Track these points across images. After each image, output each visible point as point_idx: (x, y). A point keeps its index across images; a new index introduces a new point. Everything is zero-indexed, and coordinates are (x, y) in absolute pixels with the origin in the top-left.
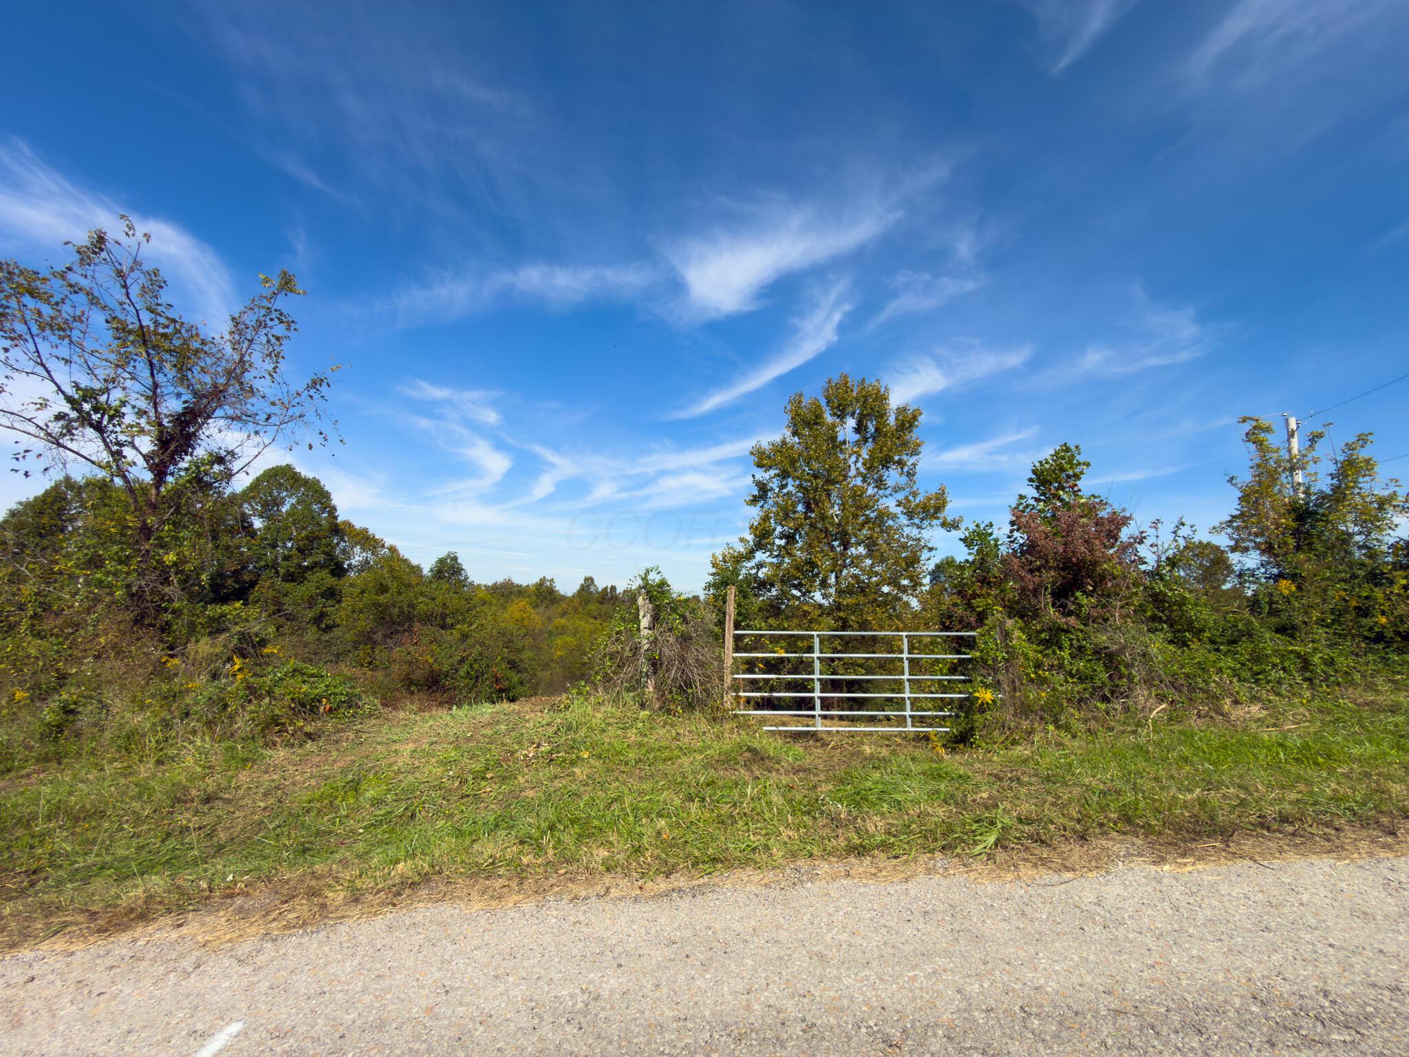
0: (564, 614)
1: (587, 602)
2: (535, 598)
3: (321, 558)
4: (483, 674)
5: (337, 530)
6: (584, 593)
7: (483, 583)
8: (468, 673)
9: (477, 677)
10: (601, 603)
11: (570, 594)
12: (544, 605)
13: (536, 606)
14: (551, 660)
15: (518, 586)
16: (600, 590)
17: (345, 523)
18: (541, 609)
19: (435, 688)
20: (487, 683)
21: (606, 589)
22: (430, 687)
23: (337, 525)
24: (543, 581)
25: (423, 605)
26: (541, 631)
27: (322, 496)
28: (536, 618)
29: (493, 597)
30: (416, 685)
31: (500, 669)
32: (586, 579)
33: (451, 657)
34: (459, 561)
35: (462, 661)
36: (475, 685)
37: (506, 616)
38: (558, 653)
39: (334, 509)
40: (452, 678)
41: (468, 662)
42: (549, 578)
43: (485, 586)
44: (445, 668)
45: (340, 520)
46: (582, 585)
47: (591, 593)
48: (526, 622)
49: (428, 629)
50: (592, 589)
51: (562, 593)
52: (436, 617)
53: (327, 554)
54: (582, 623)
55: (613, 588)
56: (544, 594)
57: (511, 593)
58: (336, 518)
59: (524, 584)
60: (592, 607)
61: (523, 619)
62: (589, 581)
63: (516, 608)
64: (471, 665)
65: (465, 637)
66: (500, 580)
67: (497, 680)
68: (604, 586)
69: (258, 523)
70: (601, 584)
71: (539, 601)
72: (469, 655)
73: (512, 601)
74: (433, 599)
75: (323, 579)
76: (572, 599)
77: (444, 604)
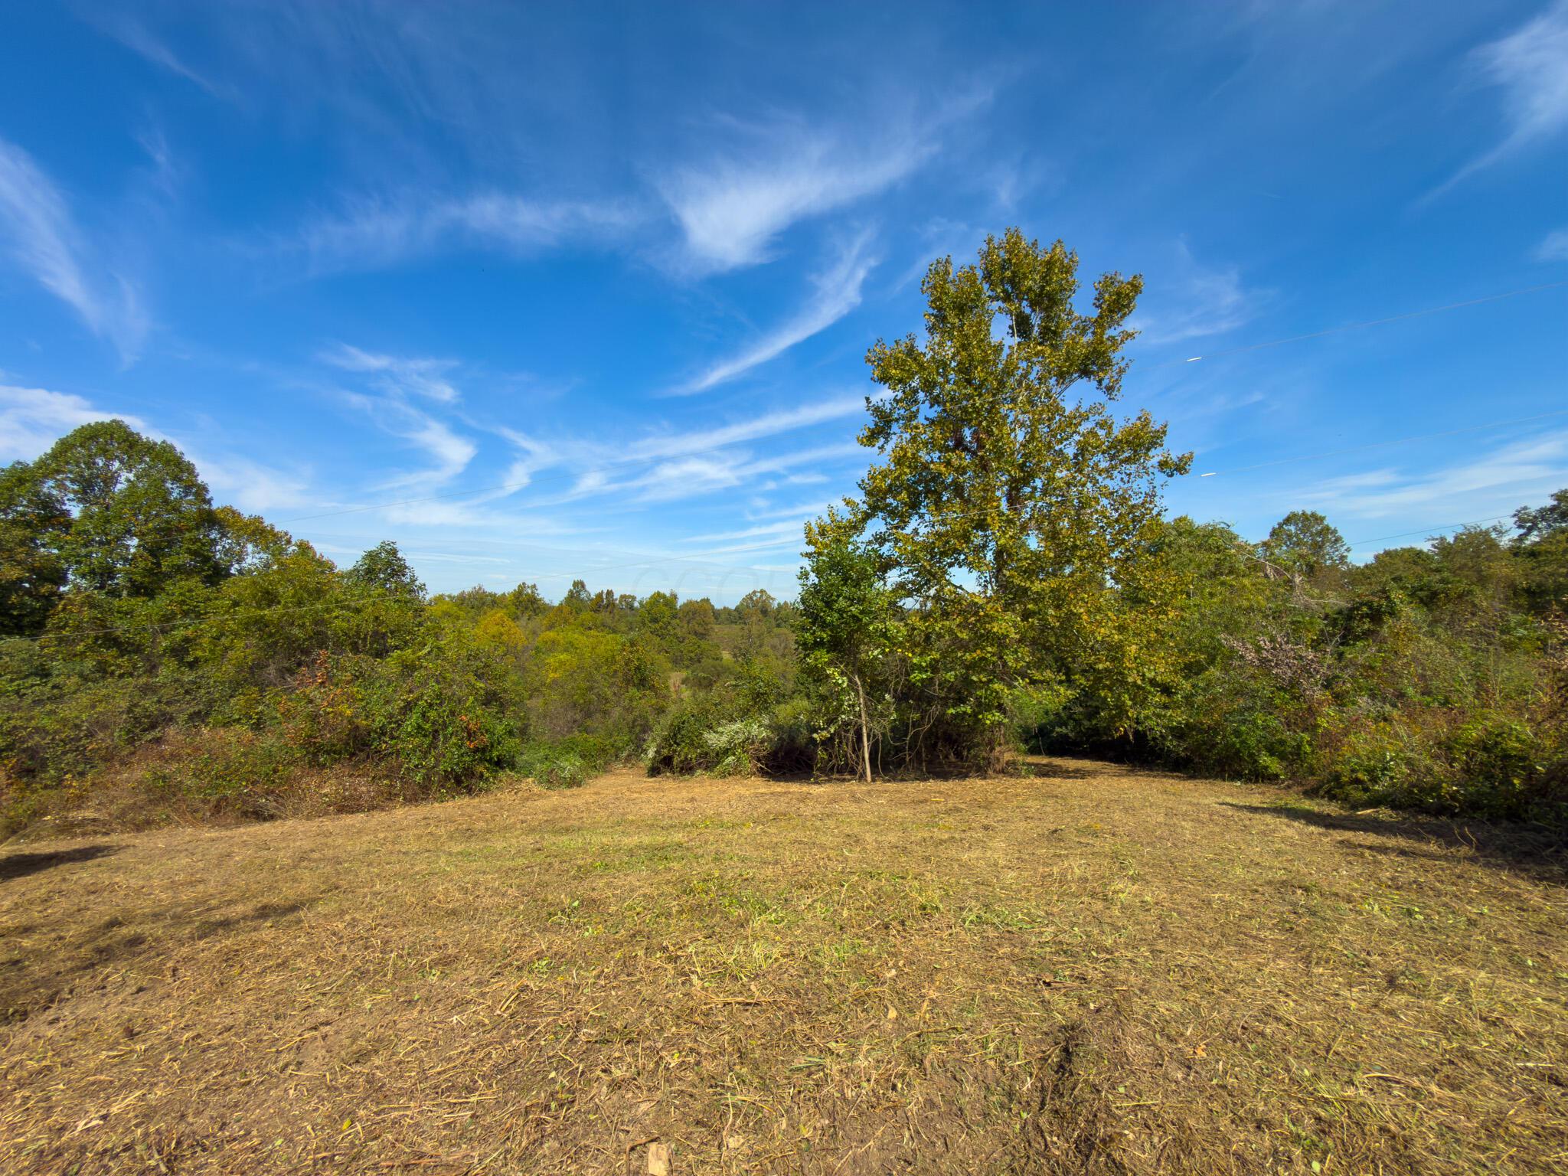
0: (551, 627)
1: (579, 611)
2: (513, 609)
3: (185, 559)
4: (445, 726)
5: (210, 519)
6: (574, 601)
7: (447, 593)
8: (419, 727)
9: (436, 731)
10: (596, 611)
11: (556, 603)
12: (526, 617)
13: (516, 618)
14: (543, 684)
15: (490, 595)
16: (593, 596)
17: (224, 510)
18: (523, 621)
19: (362, 755)
20: (454, 740)
21: (600, 595)
22: (353, 755)
23: (210, 513)
24: (522, 587)
25: (339, 623)
26: (526, 649)
27: (180, 469)
28: (519, 632)
29: (460, 609)
30: (328, 753)
31: (474, 715)
32: (576, 584)
33: (387, 702)
34: (400, 555)
35: (408, 707)
36: (433, 745)
37: (479, 631)
38: (552, 675)
39: (203, 489)
40: (392, 738)
41: (417, 710)
42: (529, 583)
43: (449, 596)
44: (379, 721)
45: (215, 505)
46: (571, 591)
47: (582, 600)
48: (505, 638)
49: (348, 659)
50: (583, 595)
51: (547, 601)
52: (365, 639)
53: (195, 553)
54: (576, 636)
55: (610, 593)
56: (525, 603)
57: (483, 604)
58: (209, 502)
59: (499, 593)
60: (586, 616)
61: (502, 634)
62: (579, 585)
63: (492, 622)
64: (423, 715)
65: (408, 668)
66: (468, 589)
67: (469, 735)
68: (598, 591)
69: (76, 511)
70: (593, 589)
71: (519, 613)
72: (418, 699)
73: (485, 613)
74: (358, 611)
75: (190, 591)
76: (560, 608)
77: (377, 618)
